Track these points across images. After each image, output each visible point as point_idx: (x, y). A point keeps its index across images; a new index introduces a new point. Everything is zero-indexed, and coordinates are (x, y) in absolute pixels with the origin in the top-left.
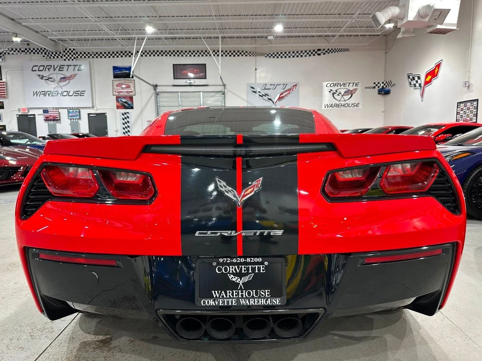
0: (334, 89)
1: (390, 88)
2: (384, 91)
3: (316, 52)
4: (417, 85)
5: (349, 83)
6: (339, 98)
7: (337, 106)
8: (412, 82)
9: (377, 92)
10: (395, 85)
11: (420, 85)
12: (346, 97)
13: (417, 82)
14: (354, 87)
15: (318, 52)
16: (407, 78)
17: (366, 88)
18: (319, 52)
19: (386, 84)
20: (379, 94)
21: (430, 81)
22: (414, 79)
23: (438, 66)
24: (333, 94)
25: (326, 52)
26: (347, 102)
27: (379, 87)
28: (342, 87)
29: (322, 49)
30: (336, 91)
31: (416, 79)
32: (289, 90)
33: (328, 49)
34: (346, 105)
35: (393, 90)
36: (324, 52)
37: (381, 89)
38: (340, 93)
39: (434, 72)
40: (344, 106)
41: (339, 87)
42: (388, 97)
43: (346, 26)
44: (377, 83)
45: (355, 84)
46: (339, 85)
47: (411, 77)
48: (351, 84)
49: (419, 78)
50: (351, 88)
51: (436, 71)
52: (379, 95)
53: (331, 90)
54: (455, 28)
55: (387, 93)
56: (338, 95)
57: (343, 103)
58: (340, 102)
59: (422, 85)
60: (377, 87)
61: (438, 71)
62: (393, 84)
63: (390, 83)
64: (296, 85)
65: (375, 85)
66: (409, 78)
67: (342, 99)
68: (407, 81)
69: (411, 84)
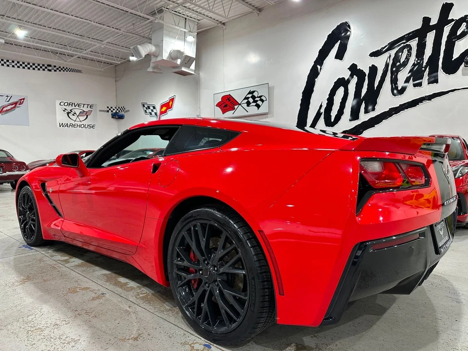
0: (69, 108)
1: (123, 113)
2: (118, 115)
3: (46, 68)
4: (153, 113)
5: (84, 104)
6: (74, 118)
7: (73, 126)
8: (147, 111)
9: (111, 116)
10: (129, 111)
11: (156, 114)
12: (82, 118)
13: (152, 111)
14: (89, 109)
15: (48, 67)
16: (141, 107)
17: (100, 111)
18: (50, 68)
19: (119, 109)
20: (113, 117)
21: (165, 112)
22: (149, 108)
23: (172, 100)
24: (68, 113)
25: (58, 69)
26: (83, 123)
27: (112, 111)
28: (77, 107)
29: (53, 65)
30: (71, 110)
31: (152, 108)
32: (16, 103)
33: (60, 67)
34: (82, 126)
35: (126, 115)
36: (55, 69)
37: (114, 113)
38: (75, 113)
39: (169, 105)
40: (80, 126)
41: (73, 107)
42: (122, 121)
43: (90, 50)
44: (110, 108)
45: (89, 106)
46: (73, 105)
47: (146, 106)
48: (86, 106)
49: (154, 108)
50: (86, 109)
51: (170, 104)
52: (112, 119)
53: (66, 109)
54: (193, 73)
55: (121, 117)
56: (73, 115)
57: (79, 123)
58: (76, 122)
59: (158, 113)
60: (110, 111)
61: (172, 104)
62: (126, 109)
63: (123, 109)
64: (24, 99)
65: (108, 109)
66: (144, 106)
67: (78, 120)
68: (142, 110)
69: (146, 112)
